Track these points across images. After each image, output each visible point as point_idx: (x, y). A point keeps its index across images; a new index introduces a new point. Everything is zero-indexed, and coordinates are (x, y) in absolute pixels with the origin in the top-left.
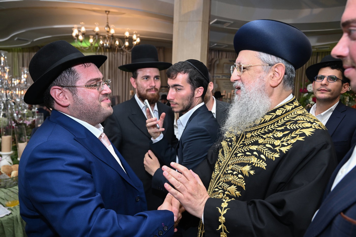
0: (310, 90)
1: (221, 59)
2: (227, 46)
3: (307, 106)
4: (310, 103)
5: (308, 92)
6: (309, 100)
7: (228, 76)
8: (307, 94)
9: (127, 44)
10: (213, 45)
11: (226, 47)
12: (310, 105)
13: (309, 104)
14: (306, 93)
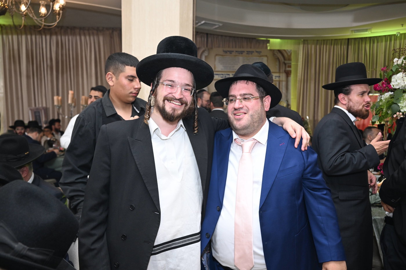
0: (397, 85)
1: (212, 48)
2: (221, 25)
3: (395, 116)
4: (400, 111)
5: (394, 90)
6: (400, 105)
7: (222, 75)
8: (390, 93)
9: (43, 10)
10: (200, 24)
11: (220, 27)
12: (401, 113)
13: (398, 113)
14: (388, 91)
